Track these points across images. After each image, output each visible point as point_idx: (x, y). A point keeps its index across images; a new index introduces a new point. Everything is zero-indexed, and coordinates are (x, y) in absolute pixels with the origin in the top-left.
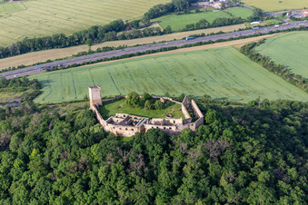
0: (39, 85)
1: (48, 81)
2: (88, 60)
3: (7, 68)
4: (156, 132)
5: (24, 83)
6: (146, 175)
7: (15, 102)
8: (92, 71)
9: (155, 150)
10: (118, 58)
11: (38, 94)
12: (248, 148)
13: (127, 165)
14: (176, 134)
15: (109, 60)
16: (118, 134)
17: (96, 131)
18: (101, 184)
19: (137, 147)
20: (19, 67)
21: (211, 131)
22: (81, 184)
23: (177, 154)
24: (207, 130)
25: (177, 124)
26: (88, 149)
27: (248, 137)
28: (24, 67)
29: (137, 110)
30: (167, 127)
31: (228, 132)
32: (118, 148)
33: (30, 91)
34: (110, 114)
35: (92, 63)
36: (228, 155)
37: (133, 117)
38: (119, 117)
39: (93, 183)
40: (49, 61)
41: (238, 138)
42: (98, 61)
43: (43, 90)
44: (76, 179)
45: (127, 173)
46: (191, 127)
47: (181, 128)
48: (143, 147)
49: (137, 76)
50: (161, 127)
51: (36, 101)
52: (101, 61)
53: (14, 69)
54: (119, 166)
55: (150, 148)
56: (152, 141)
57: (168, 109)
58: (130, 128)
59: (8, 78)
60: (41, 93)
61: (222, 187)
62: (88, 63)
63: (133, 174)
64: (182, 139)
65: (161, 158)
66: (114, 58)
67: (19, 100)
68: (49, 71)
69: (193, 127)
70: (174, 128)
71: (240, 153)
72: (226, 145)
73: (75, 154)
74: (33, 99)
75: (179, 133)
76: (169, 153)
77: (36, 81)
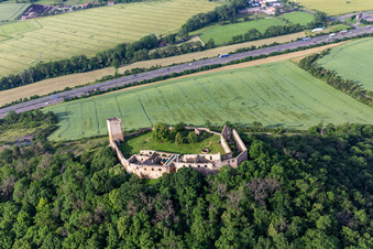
0: (55, 118)
1: (66, 114)
2: (114, 86)
3: (18, 99)
4: (188, 172)
5: (37, 117)
6: (176, 226)
7: (25, 140)
8: (119, 99)
9: (186, 194)
10: (150, 81)
11: (54, 130)
12: (304, 187)
13: (152, 214)
14: (213, 173)
15: (139, 84)
16: (143, 176)
17: (116, 173)
18: (121, 239)
19: (165, 191)
20: (32, 98)
21: (257, 167)
22: (96, 240)
23: (214, 198)
24: (251, 167)
25: (214, 160)
26: (105, 195)
27: (303, 174)
28: (38, 97)
29: (166, 145)
30: (202, 165)
31: (277, 168)
32: (141, 194)
33: (45, 126)
34: (133, 151)
35: (120, 88)
36: (278, 197)
37: (161, 154)
38: (144, 154)
39: (111, 239)
40: (68, 89)
41: (291, 174)
42: (126, 86)
43: (59, 124)
44: (91, 234)
45: (152, 225)
46: (231, 164)
47: (220, 165)
48: (173, 191)
49: (172, 102)
50: (195, 165)
51: (51, 138)
52: (130, 85)
53: (26, 100)
54: (143, 215)
55: (180, 192)
56: (182, 183)
57: (205, 142)
58: (156, 168)
59: (18, 112)
60: (57, 128)
61: (271, 238)
62: (114, 89)
63: (159, 225)
64: (220, 179)
65: (195, 204)
66: (145, 82)
67: (30, 138)
68: (67, 100)
69: (234, 164)
70: (210, 166)
71: (293, 194)
72: (276, 184)
73: (90, 202)
74: (47, 135)
75: (217, 172)
76: (204, 197)
77: (51, 114)
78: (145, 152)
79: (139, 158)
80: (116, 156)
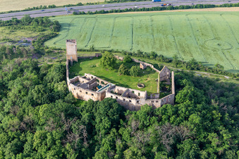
0: (58, 27)
1: (70, 25)
2: (117, 8)
3: (39, 6)
4: (110, 104)
5: (43, 23)
6: (83, 150)
7: (26, 42)
8: (117, 20)
9: (102, 124)
10: (148, 10)
11: (53, 37)
13: (64, 136)
14: (135, 109)
15: (138, 10)
16: (78, 96)
17: (59, 89)
18: (34, 150)
19: (85, 116)
20: (50, 7)
21: (176, 113)
22: (16, 145)
23: (125, 132)
24: (170, 111)
25: (140, 97)
26: (37, 108)
27: (220, 128)
28: (54, 7)
29: (110, 73)
30: (127, 99)
31: (195, 118)
32: (63, 114)
33: (48, 32)
35: (121, 11)
36: (186, 146)
37: (100, 80)
38: (87, 76)
39: (27, 147)
40: (80, 4)
42: (127, 11)
43: (60, 33)
44: (14, 138)
45: (63, 144)
46: (155, 104)
47: (143, 102)
48: (92, 118)
50: (121, 98)
51: (48, 44)
52: (130, 10)
53: (45, 8)
54: (57, 134)
55: (97, 120)
56: (102, 112)
57: (145, 77)
58: (90, 92)
59: (32, 16)
60: (56, 35)
62: (116, 11)
63: (68, 146)
64: (137, 117)
65: (107, 133)
66: (144, 10)
67: (31, 40)
68: (75, 14)
69: (158, 104)
70: (134, 102)
72: (186, 133)
73: (24, 110)
74: (45, 40)
75: (139, 108)
76: (118, 129)
77: (57, 23)
78: (89, 76)
79: (81, 80)
80: (65, 74)
